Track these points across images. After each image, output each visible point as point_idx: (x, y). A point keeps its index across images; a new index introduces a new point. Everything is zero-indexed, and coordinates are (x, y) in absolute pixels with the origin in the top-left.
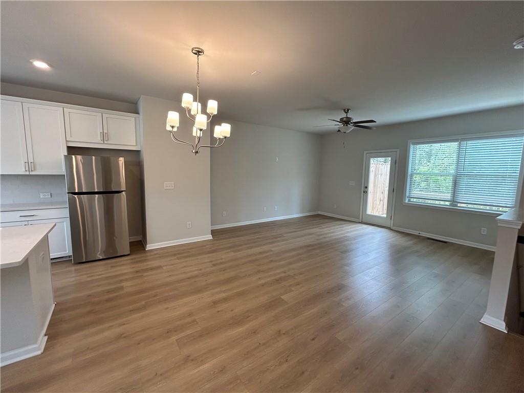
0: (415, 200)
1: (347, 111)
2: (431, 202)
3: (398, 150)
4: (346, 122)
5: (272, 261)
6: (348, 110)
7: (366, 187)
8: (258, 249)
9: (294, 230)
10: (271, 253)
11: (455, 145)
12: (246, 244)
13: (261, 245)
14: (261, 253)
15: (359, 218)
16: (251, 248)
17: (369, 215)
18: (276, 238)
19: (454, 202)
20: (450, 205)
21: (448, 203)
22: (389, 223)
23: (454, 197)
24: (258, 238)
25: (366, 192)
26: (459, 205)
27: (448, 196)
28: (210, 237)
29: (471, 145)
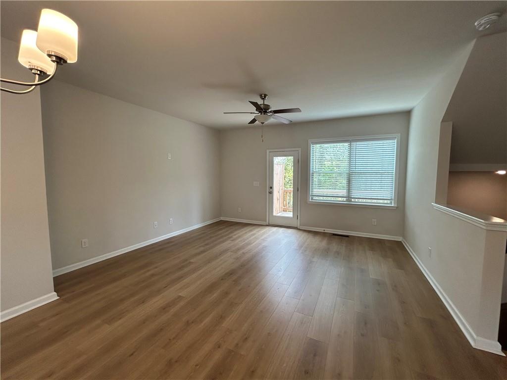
0: (317, 198)
1: (263, 97)
2: (332, 199)
3: (300, 149)
4: (263, 110)
5: (188, 323)
6: (265, 96)
7: (271, 188)
8: (157, 302)
9: (202, 249)
10: (182, 304)
11: (346, 144)
12: (132, 295)
13: (159, 291)
14: (164, 309)
15: (266, 221)
16: (143, 301)
17: (275, 216)
18: (181, 268)
19: (349, 197)
20: (347, 201)
21: (345, 199)
22: (297, 223)
23: (349, 193)
24: (153, 275)
25: (271, 193)
26: (353, 200)
27: (344, 192)
28: (53, 297)
29: (360, 146)
